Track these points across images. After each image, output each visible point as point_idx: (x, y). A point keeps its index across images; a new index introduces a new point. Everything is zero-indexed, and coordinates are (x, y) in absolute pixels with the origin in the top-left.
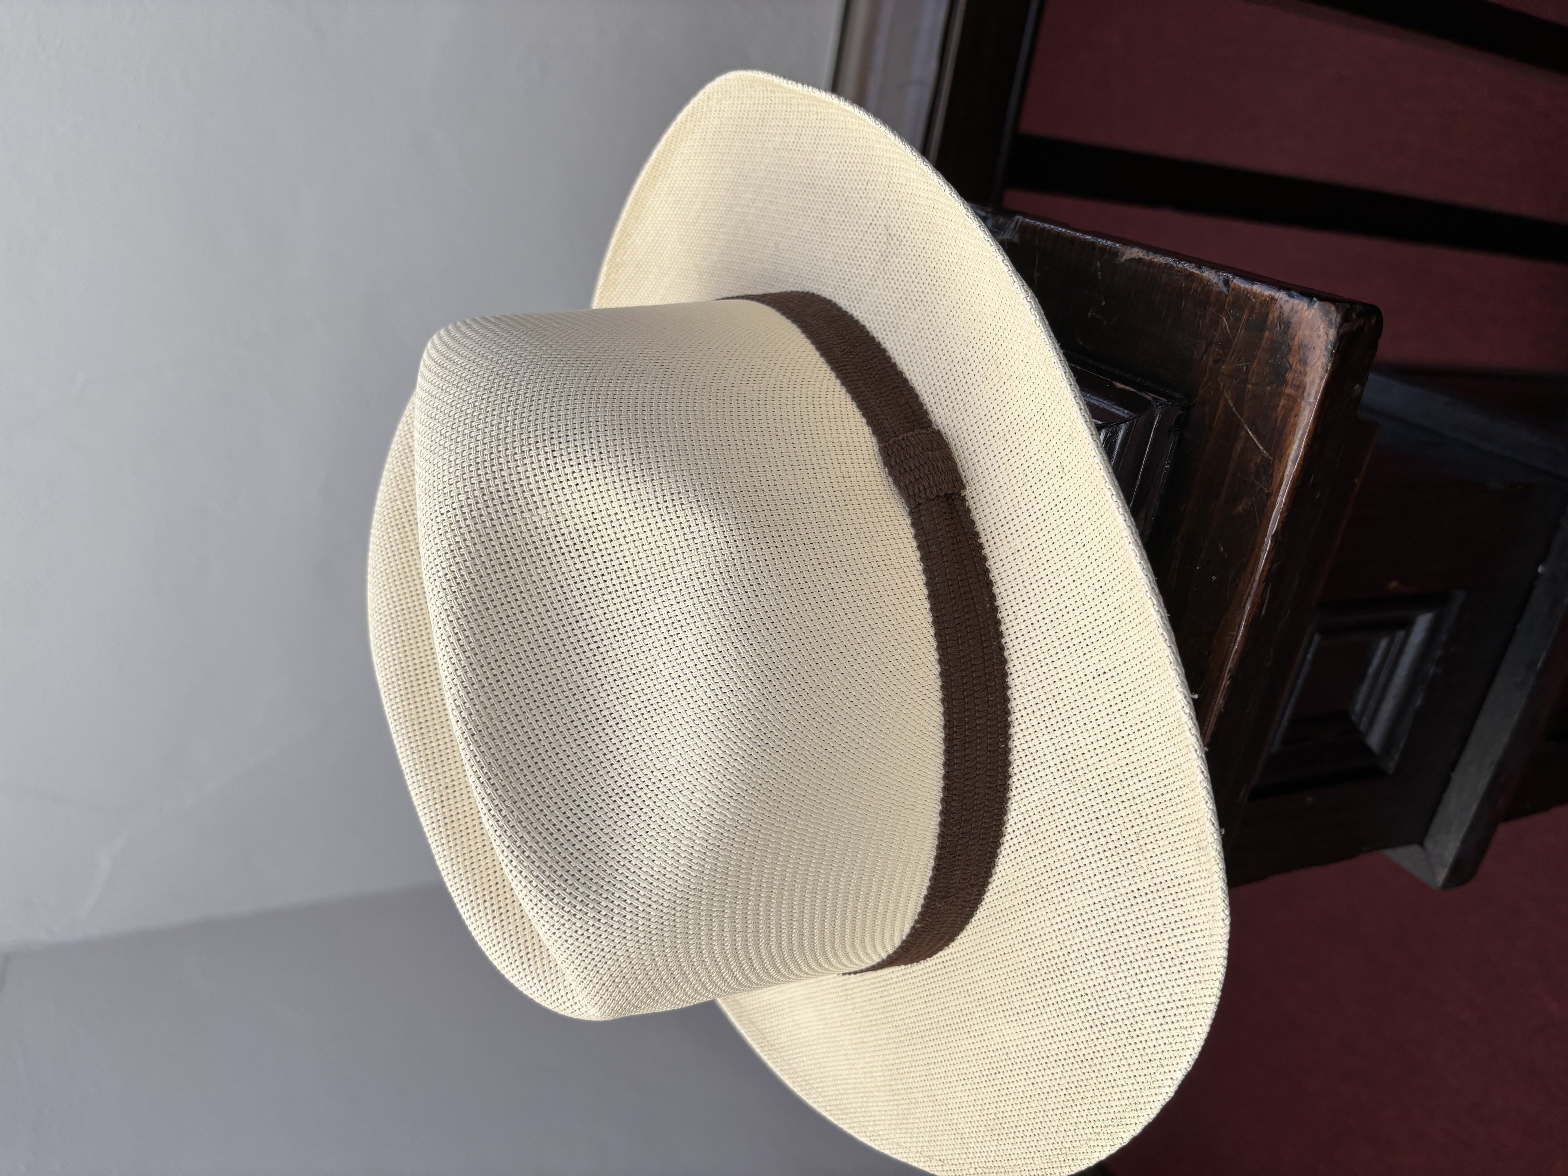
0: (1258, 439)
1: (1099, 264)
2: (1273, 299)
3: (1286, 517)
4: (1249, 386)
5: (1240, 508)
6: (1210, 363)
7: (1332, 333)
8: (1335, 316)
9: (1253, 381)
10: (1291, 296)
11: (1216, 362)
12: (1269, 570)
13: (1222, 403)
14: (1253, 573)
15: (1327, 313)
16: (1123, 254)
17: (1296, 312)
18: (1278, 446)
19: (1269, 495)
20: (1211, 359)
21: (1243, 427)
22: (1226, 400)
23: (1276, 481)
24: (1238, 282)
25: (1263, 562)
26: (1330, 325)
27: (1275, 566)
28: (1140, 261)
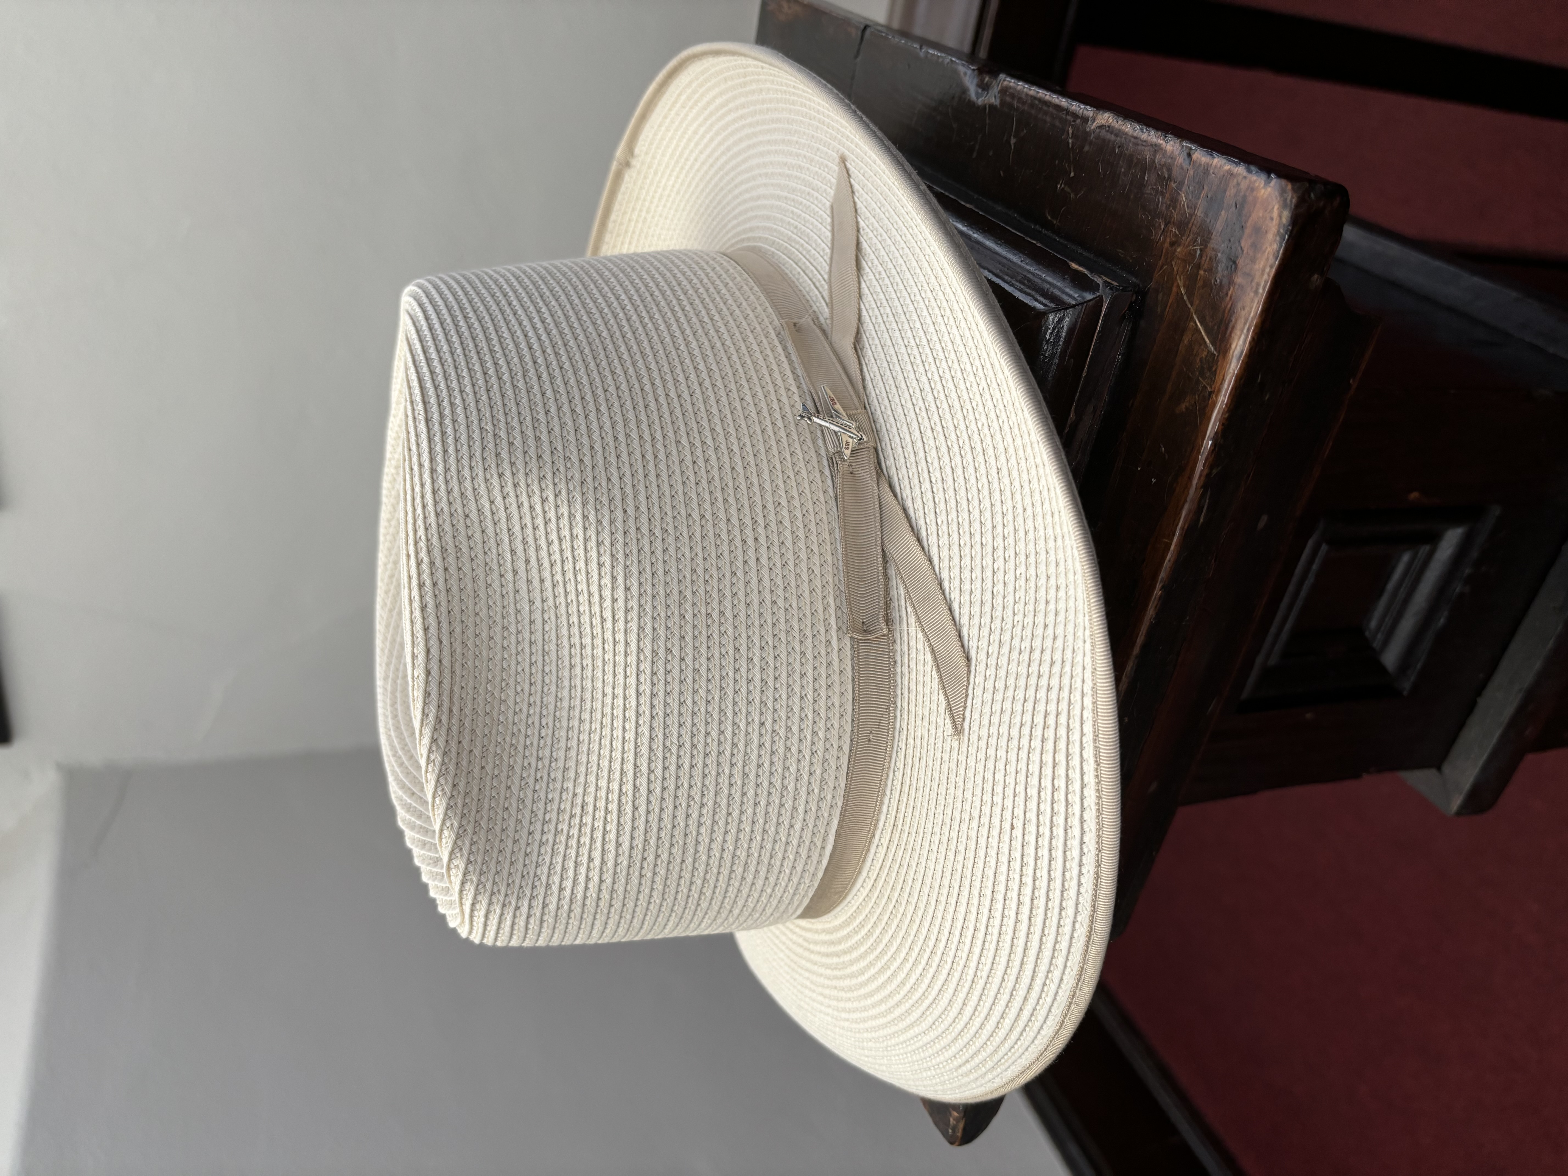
0: (1206, 331)
1: (1070, 131)
2: (1231, 174)
3: (1228, 419)
4: (1201, 272)
5: (1183, 406)
6: (1167, 245)
7: (1286, 215)
8: (1291, 197)
9: (1205, 267)
10: (1250, 171)
11: (1172, 244)
12: (1208, 476)
13: (1174, 289)
14: (1190, 478)
15: (1283, 192)
16: (1094, 120)
17: (1253, 190)
18: (1222, 340)
19: (1211, 393)
20: (1168, 240)
21: (1192, 318)
22: (1178, 287)
23: (1218, 379)
24: (1200, 156)
25: (1200, 467)
26: (1284, 205)
27: (1214, 471)
28: (1109, 129)
